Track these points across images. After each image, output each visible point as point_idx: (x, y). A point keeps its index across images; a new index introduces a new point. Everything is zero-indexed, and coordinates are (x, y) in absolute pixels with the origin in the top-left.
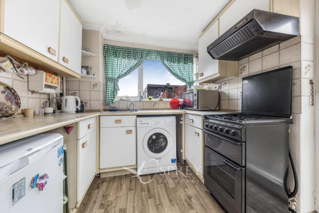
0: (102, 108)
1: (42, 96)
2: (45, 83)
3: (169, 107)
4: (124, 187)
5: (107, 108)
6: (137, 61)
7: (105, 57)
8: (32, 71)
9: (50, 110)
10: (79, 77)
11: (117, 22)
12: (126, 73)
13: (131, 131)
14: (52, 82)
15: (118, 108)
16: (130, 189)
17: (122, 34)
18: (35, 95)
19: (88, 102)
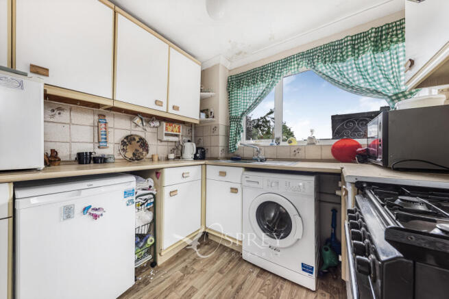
0: (223, 155)
1: (170, 144)
2: (165, 132)
3: (330, 156)
4: (218, 263)
5: (231, 155)
6: (265, 85)
7: (229, 92)
8: (157, 124)
9: (172, 156)
10: (198, 122)
11: (230, 41)
12: (250, 107)
13: (236, 189)
14: (172, 131)
15: (241, 156)
16: (221, 271)
17: (245, 53)
18: (163, 143)
19: (209, 148)
